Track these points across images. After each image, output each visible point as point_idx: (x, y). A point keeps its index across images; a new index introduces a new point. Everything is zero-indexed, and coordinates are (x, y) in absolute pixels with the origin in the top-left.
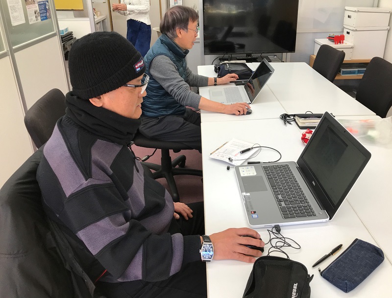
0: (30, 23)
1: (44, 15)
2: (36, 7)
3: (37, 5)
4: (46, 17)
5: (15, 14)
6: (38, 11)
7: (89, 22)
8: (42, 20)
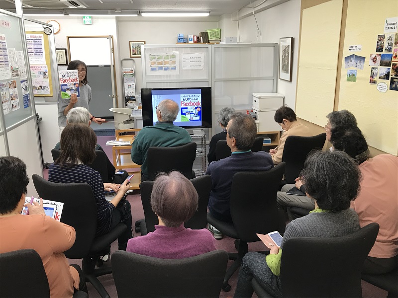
1: (27, 104)
4: (28, 106)
8: (25, 108)
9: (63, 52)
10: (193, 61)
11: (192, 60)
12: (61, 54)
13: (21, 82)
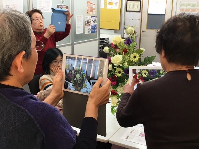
0: (85, 34)
1: (93, 31)
2: (90, 27)
3: (90, 26)
5: (79, 29)
6: (91, 29)
8: (91, 33)
9: (139, 3)
12: (137, 4)
13: (92, 17)
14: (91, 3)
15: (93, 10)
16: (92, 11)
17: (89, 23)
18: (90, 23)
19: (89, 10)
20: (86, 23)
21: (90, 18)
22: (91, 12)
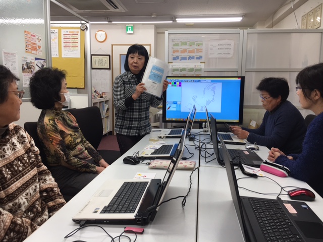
0: (24, 86)
7: (87, 97)
9: (107, 58)
10: (221, 49)
11: (220, 47)
13: (36, 59)
14: (32, 35)
15: (38, 48)
16: (35, 49)
17: (31, 68)
18: (32, 70)
19: (30, 47)
20: (26, 67)
21: (33, 61)
22: (32, 50)
